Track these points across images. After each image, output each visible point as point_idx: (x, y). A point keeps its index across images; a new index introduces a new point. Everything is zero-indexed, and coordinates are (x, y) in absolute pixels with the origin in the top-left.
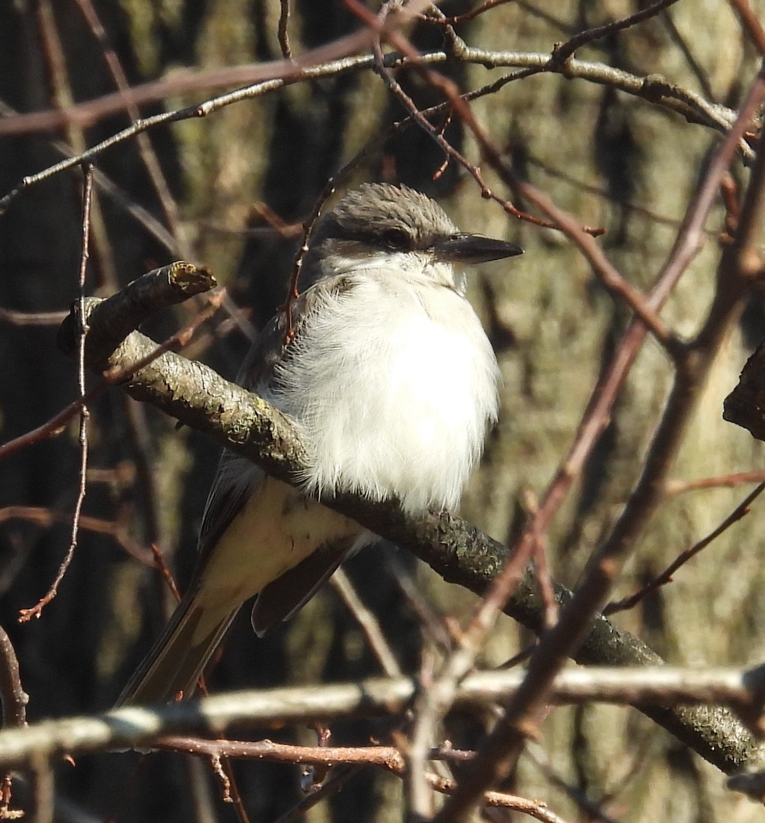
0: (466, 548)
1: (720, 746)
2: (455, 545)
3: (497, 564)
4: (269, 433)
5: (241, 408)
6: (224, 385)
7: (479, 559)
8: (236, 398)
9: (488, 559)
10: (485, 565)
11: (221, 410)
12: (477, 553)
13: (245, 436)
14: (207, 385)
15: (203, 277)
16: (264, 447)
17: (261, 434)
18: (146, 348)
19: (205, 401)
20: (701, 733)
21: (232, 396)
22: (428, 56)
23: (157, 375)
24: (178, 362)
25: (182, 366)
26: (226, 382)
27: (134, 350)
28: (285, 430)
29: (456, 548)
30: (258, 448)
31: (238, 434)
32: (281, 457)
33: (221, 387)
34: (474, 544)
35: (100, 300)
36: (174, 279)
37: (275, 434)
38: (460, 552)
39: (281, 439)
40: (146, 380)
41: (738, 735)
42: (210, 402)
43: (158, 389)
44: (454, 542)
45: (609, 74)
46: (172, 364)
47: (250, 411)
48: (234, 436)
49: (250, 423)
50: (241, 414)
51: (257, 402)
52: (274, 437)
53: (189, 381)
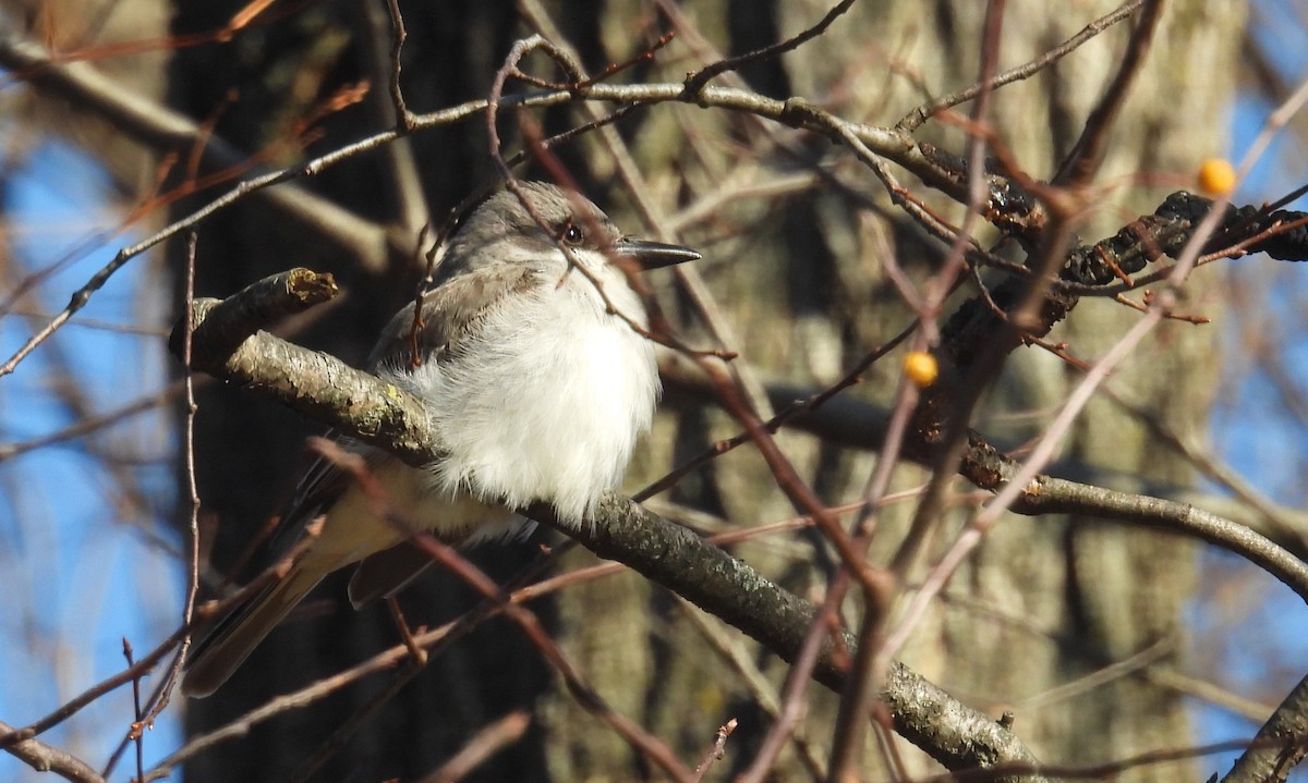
0: (619, 525)
1: (901, 713)
2: (607, 522)
4: (402, 424)
5: (370, 399)
6: (352, 376)
7: (634, 535)
8: (365, 388)
9: (643, 534)
10: (640, 540)
11: (350, 403)
12: (632, 528)
13: (376, 428)
14: (333, 378)
15: (324, 286)
16: (397, 437)
17: (393, 424)
18: (266, 346)
19: (332, 396)
21: (361, 387)
22: (552, 97)
23: (279, 374)
24: (302, 356)
25: (306, 360)
26: (354, 373)
27: (253, 350)
28: (419, 418)
29: (608, 526)
30: (390, 439)
31: (369, 427)
32: (415, 446)
33: (349, 378)
34: (628, 519)
35: (215, 301)
36: (292, 288)
37: (408, 424)
38: (613, 529)
39: (415, 428)
40: (267, 380)
42: (338, 396)
43: (280, 387)
44: (605, 519)
45: (747, 100)
46: (295, 360)
47: (381, 401)
48: (365, 429)
49: (381, 414)
50: (371, 405)
51: (388, 391)
52: (407, 427)
53: (315, 375)
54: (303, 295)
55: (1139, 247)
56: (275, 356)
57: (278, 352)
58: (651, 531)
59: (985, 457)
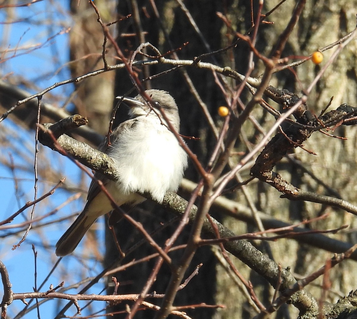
0: (172, 201)
1: (256, 265)
2: (169, 200)
3: (182, 206)
4: (107, 166)
5: (98, 158)
6: (92, 150)
7: (177, 205)
9: (180, 205)
10: (178, 207)
11: (91, 159)
12: (176, 203)
13: (99, 167)
14: (87, 150)
15: (84, 120)
16: (106, 170)
17: (104, 166)
18: (66, 139)
19: (86, 156)
20: (249, 260)
21: (95, 154)
22: (152, 62)
23: (70, 148)
24: (77, 143)
25: (79, 144)
26: (93, 149)
27: (62, 140)
28: (112, 165)
30: (103, 171)
32: (111, 173)
33: (91, 151)
34: (175, 200)
35: (51, 124)
36: (74, 121)
37: (109, 166)
38: (170, 203)
39: (111, 167)
41: (262, 261)
42: (88, 156)
44: (168, 199)
46: (75, 144)
47: (101, 159)
48: (96, 167)
49: (101, 163)
50: (98, 160)
51: (103, 156)
53: (81, 149)
54: (77, 123)
55: (330, 119)
57: (70, 141)
58: (182, 204)
59: (281, 182)
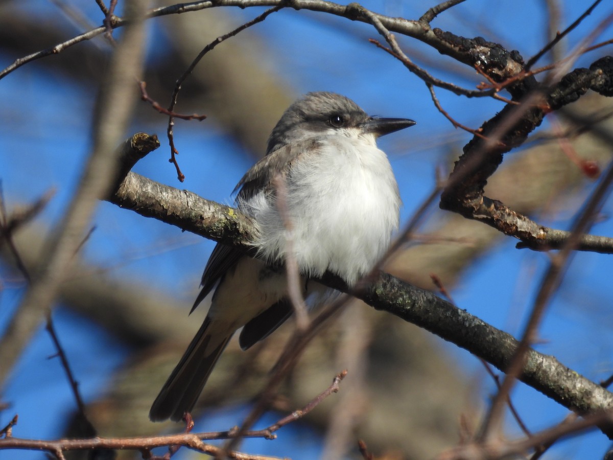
0: (382, 289)
1: (567, 396)
2: (374, 287)
3: (405, 296)
4: (237, 230)
5: (216, 216)
6: (204, 203)
7: (392, 295)
8: (213, 210)
9: (398, 294)
10: (396, 298)
11: (202, 218)
12: (391, 291)
13: (221, 233)
14: (190, 204)
15: (152, 141)
16: (235, 238)
17: (232, 230)
18: (144, 185)
19: (190, 213)
20: (553, 389)
21: (209, 209)
23: (154, 201)
24: (169, 191)
25: (172, 194)
26: (205, 201)
28: (249, 227)
29: (375, 290)
30: (231, 239)
31: (216, 232)
32: (248, 244)
33: (201, 204)
34: (388, 286)
36: (134, 144)
37: (241, 230)
38: (379, 292)
39: (246, 233)
40: (146, 204)
41: (577, 389)
42: (193, 214)
43: (156, 209)
46: (164, 194)
47: (223, 217)
48: (215, 234)
49: (223, 225)
50: (216, 220)
51: (228, 212)
52: (240, 232)
53: (178, 202)
54: (140, 147)
56: (150, 191)
57: (152, 189)
58: (403, 293)
59: (506, 216)
